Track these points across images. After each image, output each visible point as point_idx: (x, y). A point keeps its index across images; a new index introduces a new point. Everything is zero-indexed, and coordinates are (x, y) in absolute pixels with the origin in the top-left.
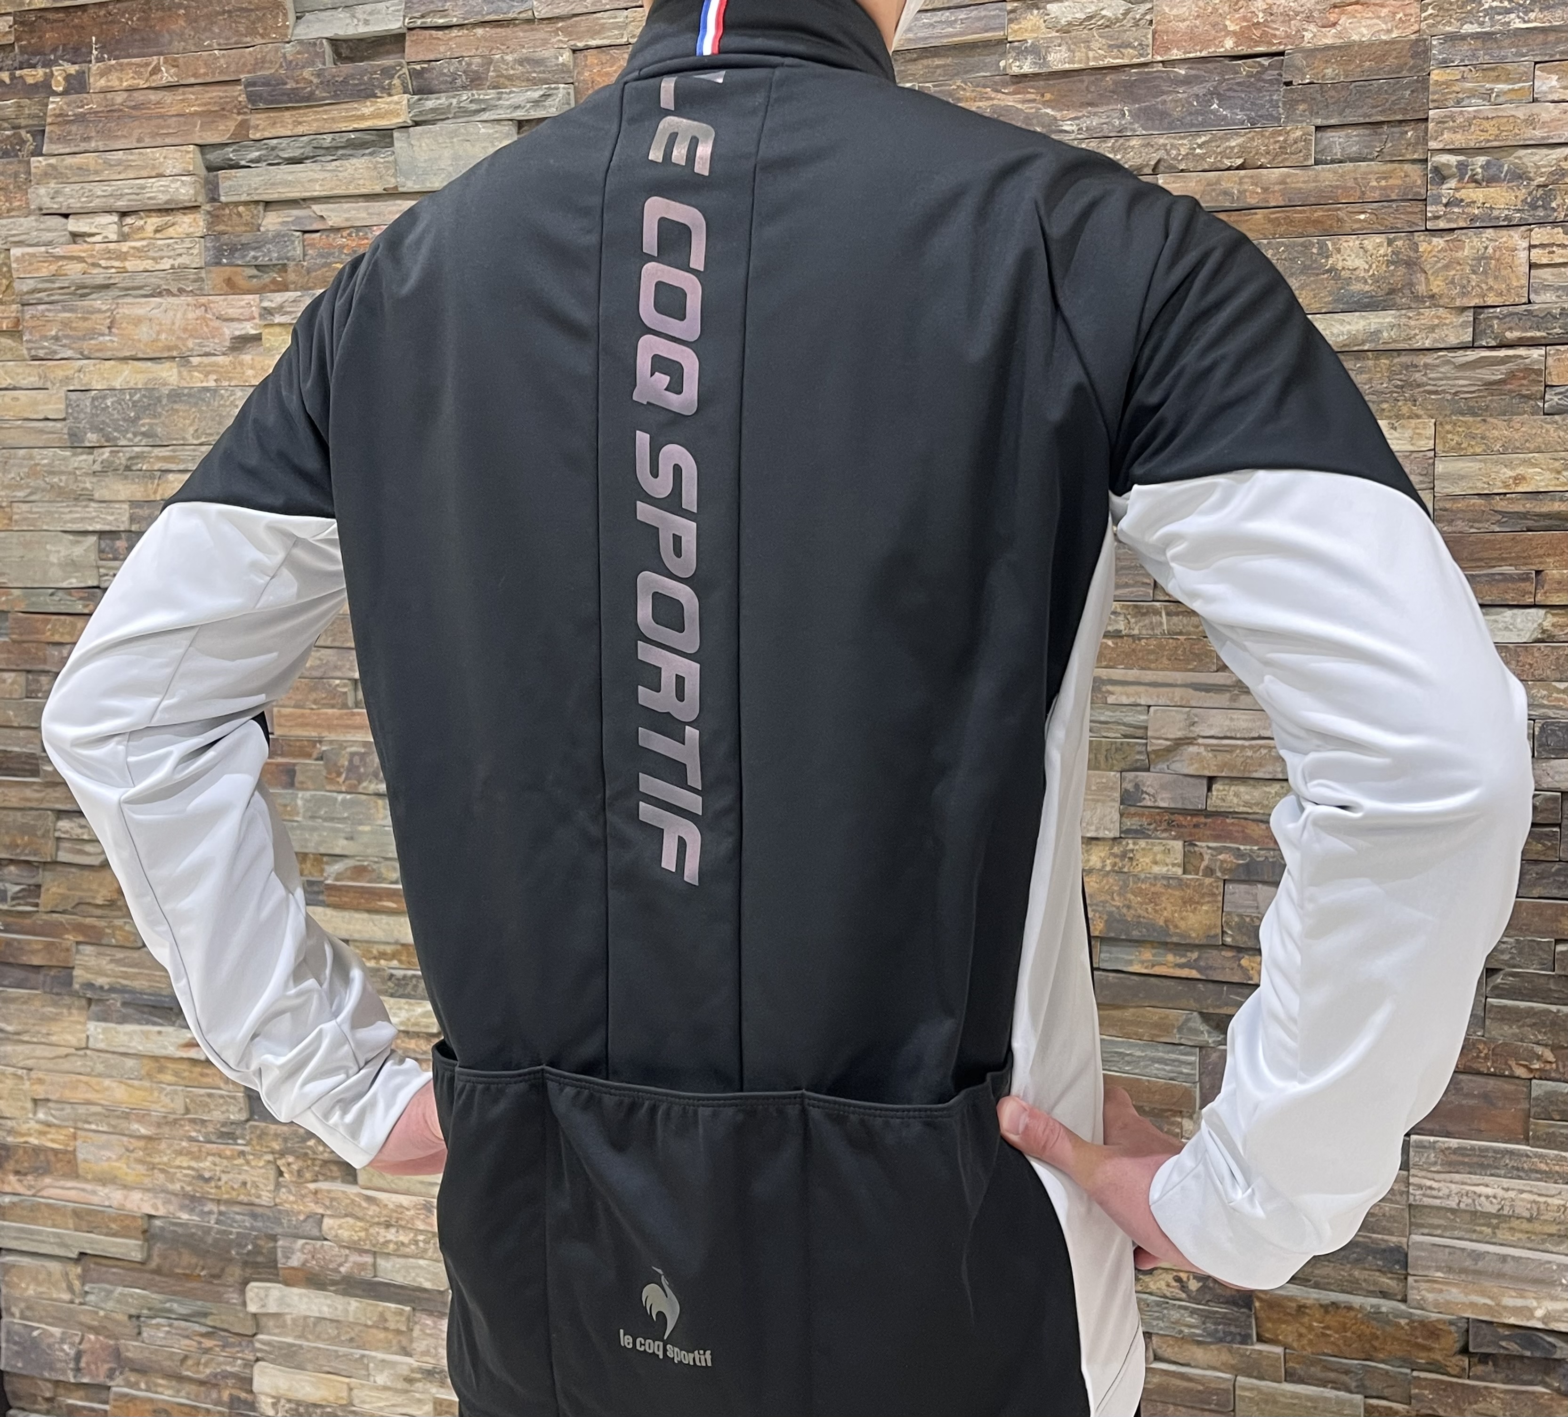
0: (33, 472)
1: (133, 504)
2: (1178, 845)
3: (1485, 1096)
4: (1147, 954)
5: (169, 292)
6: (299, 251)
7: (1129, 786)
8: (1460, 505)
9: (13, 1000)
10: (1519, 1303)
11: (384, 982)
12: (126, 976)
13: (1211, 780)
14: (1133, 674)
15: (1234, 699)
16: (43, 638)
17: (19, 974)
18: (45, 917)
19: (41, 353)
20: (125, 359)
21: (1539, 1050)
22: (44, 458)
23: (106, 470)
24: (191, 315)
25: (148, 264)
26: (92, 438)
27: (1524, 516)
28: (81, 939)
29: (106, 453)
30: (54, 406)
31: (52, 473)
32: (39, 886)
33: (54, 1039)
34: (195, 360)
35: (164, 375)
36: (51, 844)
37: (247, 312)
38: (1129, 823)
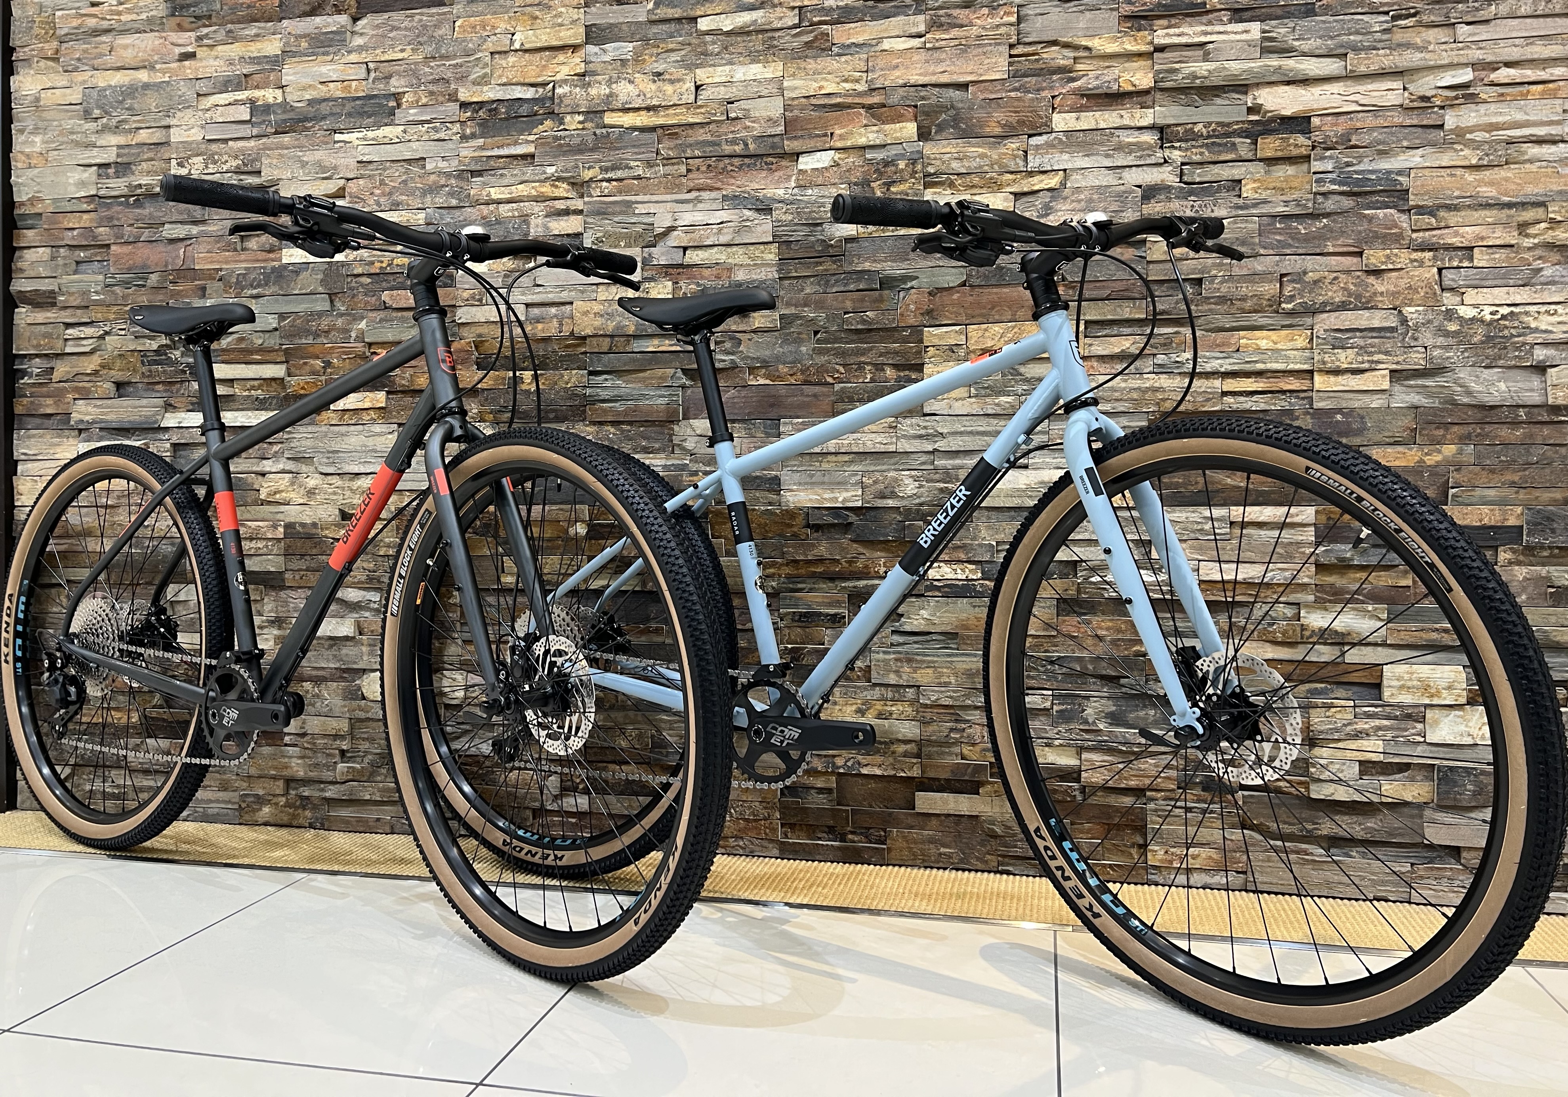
0: (61, 134)
1: (119, 147)
2: (670, 283)
3: (815, 396)
4: (656, 342)
5: (145, 32)
6: (219, 6)
7: (646, 255)
8: (796, 102)
9: (34, 436)
10: (832, 495)
11: (253, 403)
12: (103, 414)
13: (685, 249)
14: (646, 198)
15: (695, 205)
16: (62, 226)
17: (38, 421)
18: (56, 385)
19: (70, 68)
20: (118, 69)
21: (837, 367)
22: (69, 124)
23: (105, 129)
24: (157, 42)
25: (134, 17)
26: (97, 112)
27: (824, 106)
28: (77, 396)
29: (105, 120)
30: (75, 96)
31: (72, 133)
32: (53, 368)
33: (57, 456)
34: (158, 66)
35: (140, 76)
36: (61, 342)
37: (188, 41)
38: (646, 274)
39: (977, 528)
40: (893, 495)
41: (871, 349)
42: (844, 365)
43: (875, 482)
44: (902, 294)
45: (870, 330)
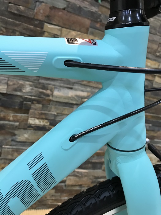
39: (51, 108)
40: (20, 91)
41: (20, 25)
42: (6, 28)
43: (14, 84)
44: (38, 3)
45: (20, 16)
